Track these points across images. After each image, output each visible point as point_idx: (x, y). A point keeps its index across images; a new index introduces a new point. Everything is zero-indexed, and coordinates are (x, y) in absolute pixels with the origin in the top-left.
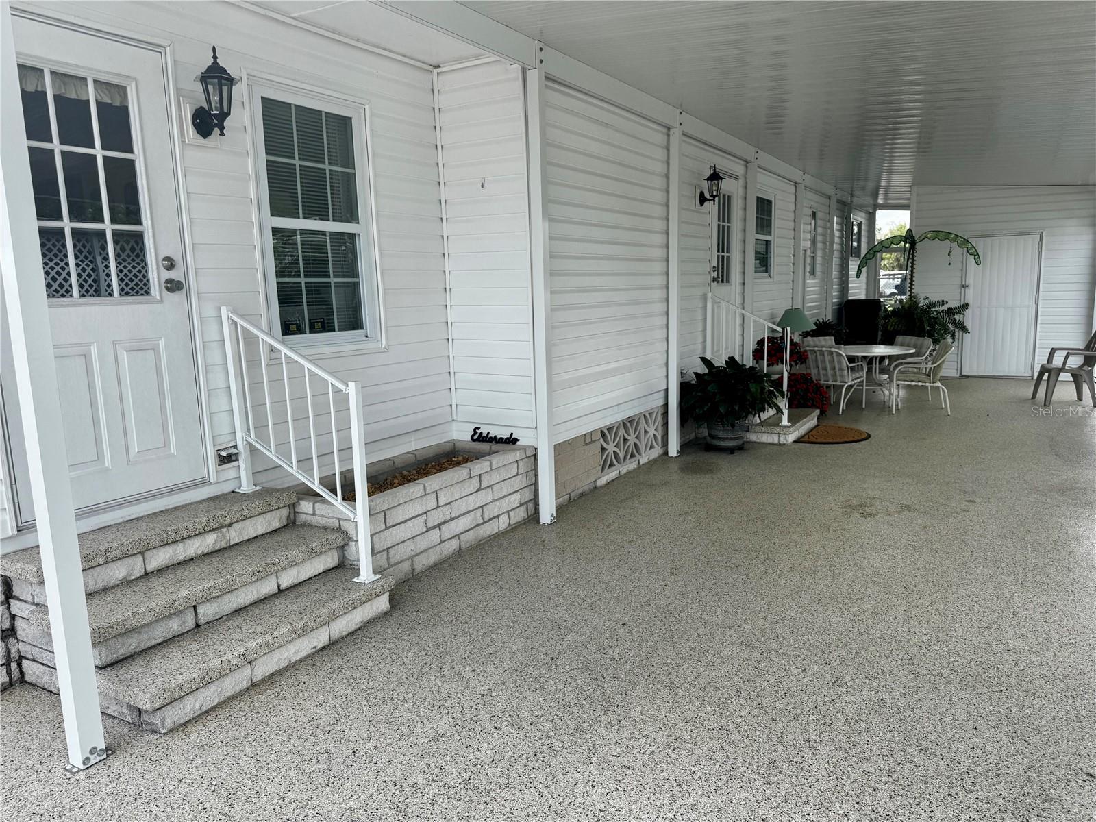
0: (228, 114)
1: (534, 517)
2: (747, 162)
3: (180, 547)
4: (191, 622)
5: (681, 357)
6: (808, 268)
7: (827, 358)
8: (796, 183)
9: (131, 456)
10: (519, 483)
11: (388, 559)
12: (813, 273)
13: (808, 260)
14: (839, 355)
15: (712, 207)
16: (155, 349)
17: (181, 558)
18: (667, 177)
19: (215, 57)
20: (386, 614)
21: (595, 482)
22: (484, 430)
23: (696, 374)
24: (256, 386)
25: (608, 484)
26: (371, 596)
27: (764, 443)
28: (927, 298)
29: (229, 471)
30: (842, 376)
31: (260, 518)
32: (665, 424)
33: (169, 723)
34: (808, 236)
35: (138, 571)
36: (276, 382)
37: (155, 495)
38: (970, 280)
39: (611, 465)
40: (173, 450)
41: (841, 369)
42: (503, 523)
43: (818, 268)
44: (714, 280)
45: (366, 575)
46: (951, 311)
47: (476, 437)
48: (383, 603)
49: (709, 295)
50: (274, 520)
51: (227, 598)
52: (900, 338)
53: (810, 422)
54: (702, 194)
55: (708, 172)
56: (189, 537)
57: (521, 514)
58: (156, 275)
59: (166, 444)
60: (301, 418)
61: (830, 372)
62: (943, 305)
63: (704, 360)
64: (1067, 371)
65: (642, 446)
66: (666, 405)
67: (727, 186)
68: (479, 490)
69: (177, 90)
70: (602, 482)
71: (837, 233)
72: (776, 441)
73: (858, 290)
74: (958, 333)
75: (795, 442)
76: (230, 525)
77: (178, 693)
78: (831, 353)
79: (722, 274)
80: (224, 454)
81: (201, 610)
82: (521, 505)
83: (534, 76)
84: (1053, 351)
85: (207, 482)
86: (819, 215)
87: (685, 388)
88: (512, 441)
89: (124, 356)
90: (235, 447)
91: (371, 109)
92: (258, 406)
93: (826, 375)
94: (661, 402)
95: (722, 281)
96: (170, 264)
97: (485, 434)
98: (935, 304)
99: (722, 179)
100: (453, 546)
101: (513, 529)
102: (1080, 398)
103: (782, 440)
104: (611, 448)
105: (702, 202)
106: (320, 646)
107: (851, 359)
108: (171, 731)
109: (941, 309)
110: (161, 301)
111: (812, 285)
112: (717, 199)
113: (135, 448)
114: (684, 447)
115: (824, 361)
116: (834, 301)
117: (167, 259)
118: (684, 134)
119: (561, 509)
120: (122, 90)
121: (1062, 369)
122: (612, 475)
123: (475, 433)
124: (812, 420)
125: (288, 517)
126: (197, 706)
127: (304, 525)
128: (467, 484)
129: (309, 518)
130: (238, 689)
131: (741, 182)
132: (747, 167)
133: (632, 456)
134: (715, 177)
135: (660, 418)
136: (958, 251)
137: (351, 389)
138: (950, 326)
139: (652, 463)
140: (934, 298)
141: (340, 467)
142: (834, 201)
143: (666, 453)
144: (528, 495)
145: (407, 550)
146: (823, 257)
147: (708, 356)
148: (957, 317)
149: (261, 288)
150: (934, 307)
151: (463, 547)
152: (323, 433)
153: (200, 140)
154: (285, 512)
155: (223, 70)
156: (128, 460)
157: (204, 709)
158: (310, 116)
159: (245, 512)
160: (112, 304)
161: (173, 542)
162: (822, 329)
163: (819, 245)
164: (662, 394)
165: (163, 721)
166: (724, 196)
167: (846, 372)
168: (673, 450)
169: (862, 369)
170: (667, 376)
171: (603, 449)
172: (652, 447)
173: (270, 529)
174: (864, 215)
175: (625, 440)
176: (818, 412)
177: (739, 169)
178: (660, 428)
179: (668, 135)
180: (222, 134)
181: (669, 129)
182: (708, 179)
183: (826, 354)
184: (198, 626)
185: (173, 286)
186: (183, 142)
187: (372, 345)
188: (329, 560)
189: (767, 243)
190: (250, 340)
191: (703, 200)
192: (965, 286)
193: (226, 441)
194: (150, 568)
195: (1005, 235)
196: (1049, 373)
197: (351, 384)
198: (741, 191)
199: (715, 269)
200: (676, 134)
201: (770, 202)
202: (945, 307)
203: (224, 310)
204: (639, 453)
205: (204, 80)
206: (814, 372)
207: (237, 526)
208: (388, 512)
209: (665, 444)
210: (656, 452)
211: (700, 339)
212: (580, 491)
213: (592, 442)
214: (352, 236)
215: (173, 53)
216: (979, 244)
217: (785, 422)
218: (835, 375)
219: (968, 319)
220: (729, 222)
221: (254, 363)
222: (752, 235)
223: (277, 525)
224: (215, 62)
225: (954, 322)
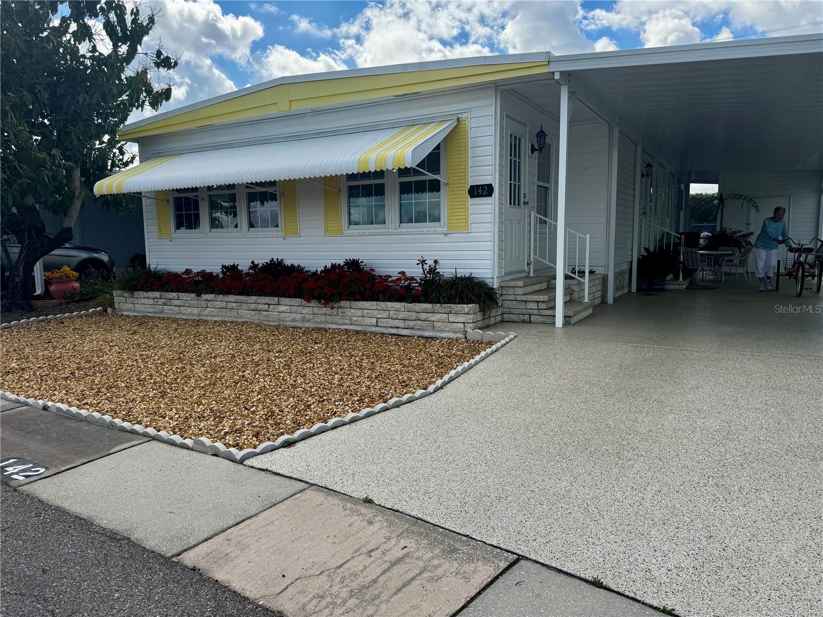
5: (638, 248)
9: (516, 258)
18: (635, 165)
19: (541, 128)
23: (643, 255)
26: (586, 309)
27: (672, 289)
28: (731, 229)
29: (528, 269)
30: (697, 264)
32: (630, 277)
38: (751, 221)
40: (521, 258)
44: (643, 213)
46: (744, 236)
52: (721, 248)
54: (643, 173)
58: (521, 199)
61: (691, 262)
63: (646, 249)
65: (624, 285)
66: (631, 269)
69: (529, 139)
70: (616, 296)
72: (677, 288)
75: (685, 289)
79: (645, 211)
80: (529, 262)
83: (617, 129)
85: (525, 271)
88: (592, 272)
95: (645, 215)
96: (524, 196)
98: (735, 232)
99: (652, 167)
103: (680, 288)
104: (618, 282)
109: (737, 235)
110: (522, 208)
112: (649, 175)
114: (638, 289)
118: (642, 149)
124: (689, 281)
134: (650, 166)
135: (628, 275)
136: (747, 205)
139: (626, 294)
140: (734, 229)
143: (630, 291)
147: (647, 247)
148: (747, 239)
150: (735, 234)
153: (531, 155)
155: (544, 132)
160: (517, 208)
167: (699, 262)
168: (634, 289)
169: (705, 262)
170: (632, 255)
172: (626, 287)
178: (628, 279)
179: (636, 148)
181: (636, 145)
182: (646, 167)
183: (689, 253)
185: (525, 203)
186: (528, 156)
191: (643, 176)
192: (749, 224)
193: (528, 258)
199: (644, 208)
200: (639, 147)
202: (741, 234)
203: (532, 212)
204: (623, 288)
205: (537, 135)
209: (631, 287)
215: (529, 127)
216: (757, 201)
217: (681, 279)
224: (541, 130)
225: (746, 241)
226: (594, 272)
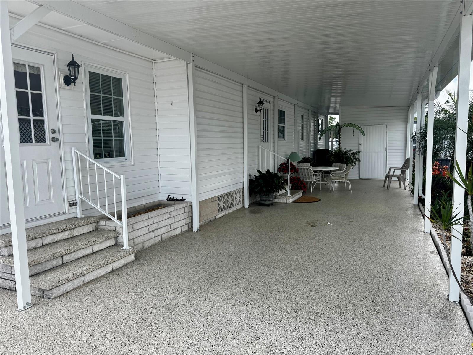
0: (77, 78)
1: (191, 229)
2: (274, 97)
3: (55, 236)
4: (60, 262)
5: (249, 169)
6: (300, 137)
7: (306, 171)
8: (294, 105)
9: (37, 203)
10: (185, 215)
11: (134, 242)
12: (302, 139)
13: (300, 134)
14: (310, 170)
15: (260, 114)
16: (47, 163)
17: (56, 240)
18: (243, 102)
19: (73, 58)
20: (133, 261)
21: (215, 216)
22: (172, 196)
23: (255, 176)
24: (85, 177)
25: (220, 218)
26: (128, 254)
27: (281, 203)
28: (345, 149)
29: (73, 210)
30: (311, 178)
31: (85, 227)
32: (243, 195)
33: (54, 295)
34: (300, 125)
35: (40, 245)
36: (93, 176)
37: (45, 217)
38: (362, 142)
39: (222, 210)
40: (52, 201)
41: (311, 175)
42: (179, 231)
43: (305, 137)
44: (262, 141)
45: (126, 246)
46: (354, 154)
47: (168, 199)
48: (132, 257)
49: (260, 146)
50: (90, 228)
51: (74, 254)
52: (334, 164)
53: (299, 195)
54: (256, 109)
55: (259, 101)
56: (59, 232)
57: (186, 228)
58: (48, 135)
59: (50, 199)
60: (102, 190)
61: (307, 176)
62: (351, 151)
63: (258, 171)
64: (395, 176)
65: (234, 203)
66: (244, 188)
67: (266, 105)
68: (169, 218)
69: (58, 69)
70: (218, 217)
71: (312, 124)
72: (285, 202)
73: (321, 146)
74: (357, 162)
75: (292, 202)
76: (74, 229)
77: (58, 284)
78: (307, 169)
79: (265, 138)
80: (71, 203)
81: (64, 258)
82: (186, 224)
83: (190, 66)
84: (390, 169)
85: (64, 213)
86: (304, 117)
87: (251, 181)
88: (183, 200)
89: (36, 165)
90: (76, 200)
91: (129, 76)
92: (85, 185)
93: (306, 178)
94: (242, 187)
95: (265, 141)
96: (54, 131)
97: (172, 198)
98: (348, 151)
99: (264, 103)
100: (159, 238)
101: (182, 233)
102: (400, 187)
103: (288, 202)
104: (222, 204)
105: (256, 112)
106: (109, 271)
107: (315, 172)
108: (55, 298)
109: (350, 153)
110: (50, 145)
111: (302, 143)
112: (262, 111)
113: (38, 199)
114: (250, 205)
115: (305, 172)
116: (311, 150)
117: (53, 130)
118: (248, 86)
119: (201, 227)
120: (38, 69)
121: (393, 175)
122: (222, 214)
123: (168, 197)
124: (300, 194)
125: (96, 227)
126: (64, 290)
127: (102, 230)
128: (164, 215)
129: (104, 227)
130: (79, 285)
131: (272, 104)
132: (274, 99)
133: (230, 207)
134: (261, 102)
135: (241, 193)
136: (357, 131)
137: (122, 177)
138: (354, 159)
139: (238, 210)
140: (348, 149)
141: (116, 209)
142: (310, 112)
143: (244, 207)
144: (189, 221)
145: (141, 239)
146: (307, 133)
147: (260, 170)
148: (357, 156)
149: (87, 141)
150: (348, 152)
151: (163, 239)
152: (111, 196)
153: (66, 87)
154: (94, 225)
155: (76, 63)
156: (36, 204)
157: (67, 291)
158: (106, 78)
159: (80, 224)
160: (32, 146)
161: (53, 234)
162: (305, 160)
163: (305, 128)
164: (242, 184)
165: (52, 294)
166: (265, 109)
167: (313, 176)
168: (247, 205)
169: (319, 175)
170: (244, 177)
171: (219, 204)
172: (238, 204)
173: (89, 231)
174: (323, 117)
175: (227, 201)
176: (302, 191)
177: (271, 99)
178: (241, 197)
179: (243, 87)
180: (75, 85)
181: (243, 85)
182: (258, 103)
183: (305, 169)
184: (63, 264)
185: (55, 140)
186: (60, 88)
187: (128, 163)
188: (112, 242)
189: (283, 127)
190: (83, 160)
191: (257, 111)
193: (72, 198)
194: (44, 244)
195: (374, 125)
196: (388, 177)
197: (122, 176)
198: (272, 108)
199: (263, 136)
200: (245, 86)
201: (284, 112)
202: (352, 152)
203: (73, 149)
204: (233, 206)
205: (69, 66)
206: (301, 176)
207: (76, 229)
208: (134, 225)
209: (243, 203)
210: (240, 206)
211: (257, 163)
212: (209, 220)
213: (214, 201)
214: (121, 122)
215: (57, 57)
217: (289, 195)
218: (309, 178)
219: (362, 157)
220: (267, 119)
221: (84, 169)
222: (277, 124)
223: (91, 229)
224: (73, 60)
225: (355, 158)
226: (184, 200)
